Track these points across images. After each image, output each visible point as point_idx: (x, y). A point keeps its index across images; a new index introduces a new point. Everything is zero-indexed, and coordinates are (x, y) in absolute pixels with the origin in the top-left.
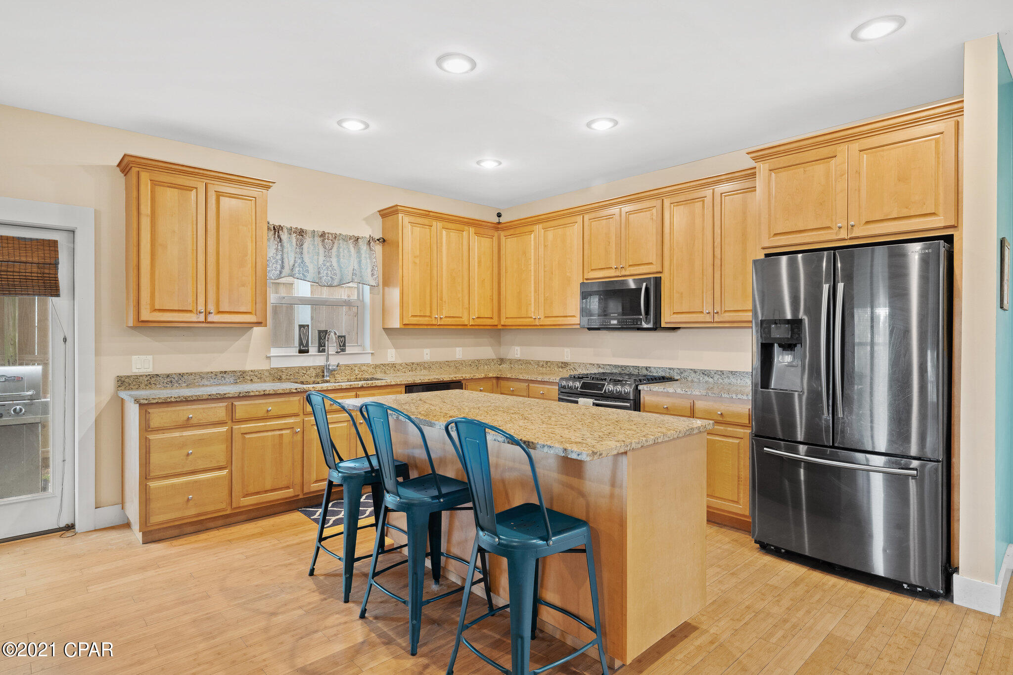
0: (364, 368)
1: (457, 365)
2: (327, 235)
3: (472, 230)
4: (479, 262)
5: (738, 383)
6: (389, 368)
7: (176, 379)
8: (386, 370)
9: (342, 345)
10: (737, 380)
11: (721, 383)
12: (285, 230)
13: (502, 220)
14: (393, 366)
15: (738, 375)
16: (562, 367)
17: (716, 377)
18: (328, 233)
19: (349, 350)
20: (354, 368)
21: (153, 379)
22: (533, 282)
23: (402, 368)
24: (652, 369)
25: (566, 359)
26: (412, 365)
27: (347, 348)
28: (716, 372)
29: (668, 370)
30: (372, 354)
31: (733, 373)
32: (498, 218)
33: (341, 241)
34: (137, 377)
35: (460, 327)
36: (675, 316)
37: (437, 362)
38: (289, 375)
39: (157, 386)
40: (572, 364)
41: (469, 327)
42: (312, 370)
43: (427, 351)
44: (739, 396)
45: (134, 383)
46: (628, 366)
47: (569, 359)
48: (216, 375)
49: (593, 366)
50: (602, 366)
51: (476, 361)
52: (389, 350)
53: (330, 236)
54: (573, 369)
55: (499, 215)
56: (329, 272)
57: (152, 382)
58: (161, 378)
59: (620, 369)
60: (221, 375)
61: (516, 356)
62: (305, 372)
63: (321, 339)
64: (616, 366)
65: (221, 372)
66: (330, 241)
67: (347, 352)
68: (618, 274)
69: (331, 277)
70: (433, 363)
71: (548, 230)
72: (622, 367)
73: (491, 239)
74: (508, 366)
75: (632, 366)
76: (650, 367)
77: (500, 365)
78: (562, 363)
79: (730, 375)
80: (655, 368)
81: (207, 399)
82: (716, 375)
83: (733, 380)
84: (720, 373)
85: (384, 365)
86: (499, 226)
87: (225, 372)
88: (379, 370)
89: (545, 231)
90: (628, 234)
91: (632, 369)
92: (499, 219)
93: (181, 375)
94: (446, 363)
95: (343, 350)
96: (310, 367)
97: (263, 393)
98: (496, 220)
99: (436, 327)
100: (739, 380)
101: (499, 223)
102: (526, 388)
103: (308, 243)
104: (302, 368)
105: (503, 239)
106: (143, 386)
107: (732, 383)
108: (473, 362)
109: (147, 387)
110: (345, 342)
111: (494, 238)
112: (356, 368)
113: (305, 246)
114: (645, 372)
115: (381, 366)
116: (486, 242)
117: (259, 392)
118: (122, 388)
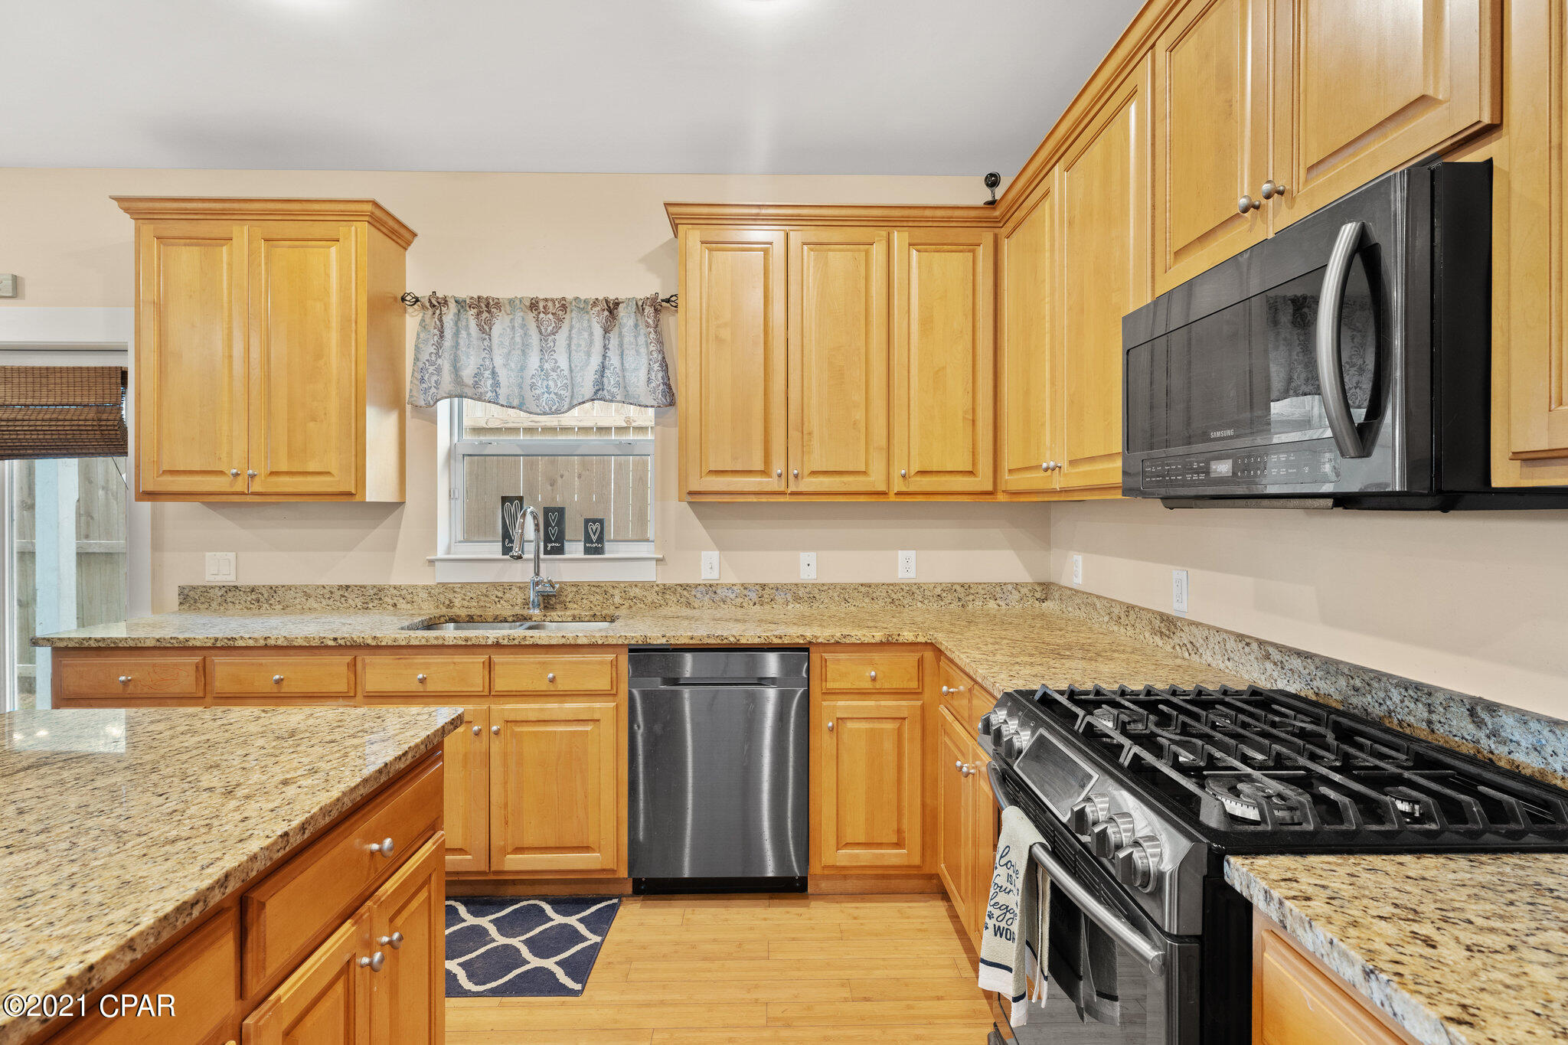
0: (637, 591)
1: (895, 597)
2: (541, 305)
3: (899, 238)
4: (927, 323)
6: (699, 595)
7: (266, 595)
8: (692, 599)
9: (594, 538)
12: (452, 305)
14: (711, 588)
16: (1161, 634)
18: (546, 300)
19: (612, 550)
20: (611, 591)
21: (230, 594)
23: (733, 596)
25: (1178, 606)
26: (760, 589)
27: (607, 546)
30: (658, 560)
32: (988, 191)
33: (574, 314)
34: (207, 589)
35: (862, 499)
37: (834, 586)
38: (467, 598)
39: (237, 606)
40: (1187, 629)
41: (892, 498)
42: (515, 590)
43: (807, 557)
45: (203, 600)
47: (1184, 607)
48: (332, 593)
49: (1246, 650)
50: (1276, 656)
51: (958, 588)
52: (704, 553)
53: (550, 304)
54: (1189, 645)
55: (992, 181)
56: (551, 383)
57: (229, 600)
58: (241, 593)
59: (1342, 682)
60: (341, 592)
61: (1075, 580)
62: (500, 594)
63: (551, 526)
64: (1330, 667)
65: (340, 587)
66: (550, 316)
67: (606, 556)
69: (556, 394)
70: (823, 588)
71: (1075, 169)
73: (970, 255)
74: (1057, 607)
78: (1163, 619)
81: (154, 648)
85: (685, 587)
86: (995, 212)
87: (348, 587)
88: (671, 598)
89: (1069, 177)
92: (992, 193)
93: (273, 589)
94: (863, 589)
95: (599, 551)
96: (511, 585)
97: (262, 643)
98: (985, 195)
99: (787, 499)
101: (992, 204)
103: (500, 326)
104: (495, 585)
105: (1010, 248)
106: (214, 605)
108: (950, 588)
109: (222, 608)
110: (602, 532)
111: (980, 250)
112: (616, 592)
113: (496, 330)
115: (679, 589)
116: (951, 266)
117: (256, 640)
118: (185, 607)
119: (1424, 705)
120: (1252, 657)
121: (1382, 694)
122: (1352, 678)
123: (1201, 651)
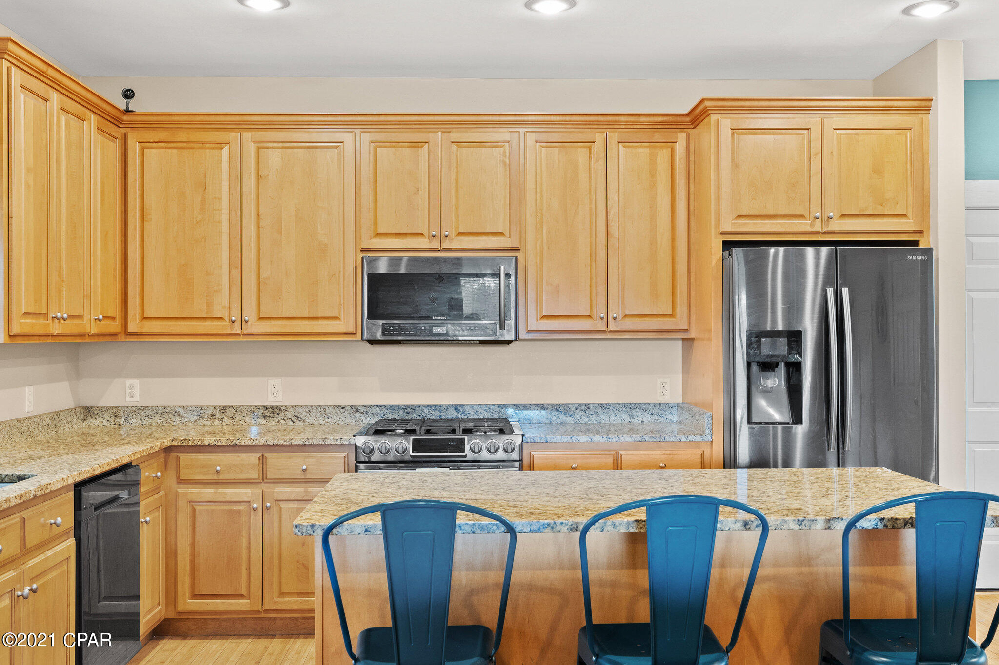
5: (612, 420)
10: (609, 416)
11: (586, 424)
13: (133, 105)
15: (611, 408)
16: (265, 417)
17: (579, 413)
22: (225, 247)
24: (467, 408)
28: (578, 407)
29: (496, 408)
31: (603, 406)
32: (125, 100)
36: (545, 321)
40: (291, 409)
44: (691, 438)
46: (419, 406)
49: (342, 410)
50: (363, 409)
51: (55, 417)
54: (294, 419)
55: (128, 94)
59: (401, 412)
61: (128, 399)
64: (393, 408)
68: (435, 245)
71: (268, 148)
72: (405, 408)
73: (110, 143)
74: (105, 423)
75: (428, 406)
76: (462, 406)
77: (84, 420)
78: (266, 408)
79: (599, 410)
80: (472, 406)
82: (578, 411)
83: (604, 417)
84: (583, 408)
86: (125, 118)
89: (258, 148)
90: (457, 180)
91: (426, 411)
92: (128, 104)
98: (122, 104)
100: (613, 416)
101: (127, 111)
102: (256, 462)
105: (134, 147)
107: (603, 421)
108: (52, 417)
111: (116, 142)
114: (453, 414)
119: (438, 410)
120: (346, 413)
121: (420, 412)
122: (406, 409)
123: (304, 419)
